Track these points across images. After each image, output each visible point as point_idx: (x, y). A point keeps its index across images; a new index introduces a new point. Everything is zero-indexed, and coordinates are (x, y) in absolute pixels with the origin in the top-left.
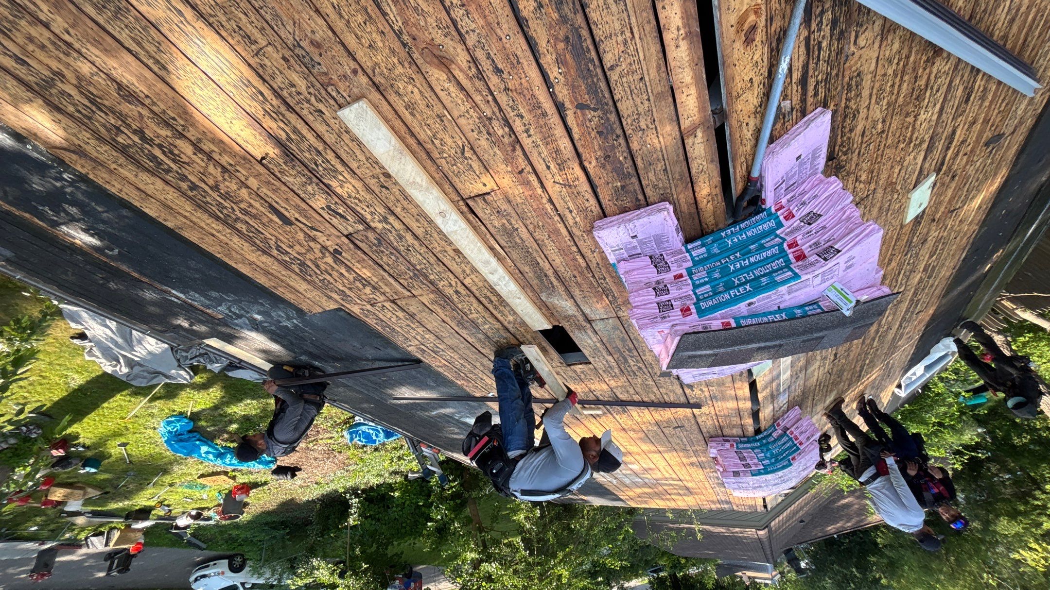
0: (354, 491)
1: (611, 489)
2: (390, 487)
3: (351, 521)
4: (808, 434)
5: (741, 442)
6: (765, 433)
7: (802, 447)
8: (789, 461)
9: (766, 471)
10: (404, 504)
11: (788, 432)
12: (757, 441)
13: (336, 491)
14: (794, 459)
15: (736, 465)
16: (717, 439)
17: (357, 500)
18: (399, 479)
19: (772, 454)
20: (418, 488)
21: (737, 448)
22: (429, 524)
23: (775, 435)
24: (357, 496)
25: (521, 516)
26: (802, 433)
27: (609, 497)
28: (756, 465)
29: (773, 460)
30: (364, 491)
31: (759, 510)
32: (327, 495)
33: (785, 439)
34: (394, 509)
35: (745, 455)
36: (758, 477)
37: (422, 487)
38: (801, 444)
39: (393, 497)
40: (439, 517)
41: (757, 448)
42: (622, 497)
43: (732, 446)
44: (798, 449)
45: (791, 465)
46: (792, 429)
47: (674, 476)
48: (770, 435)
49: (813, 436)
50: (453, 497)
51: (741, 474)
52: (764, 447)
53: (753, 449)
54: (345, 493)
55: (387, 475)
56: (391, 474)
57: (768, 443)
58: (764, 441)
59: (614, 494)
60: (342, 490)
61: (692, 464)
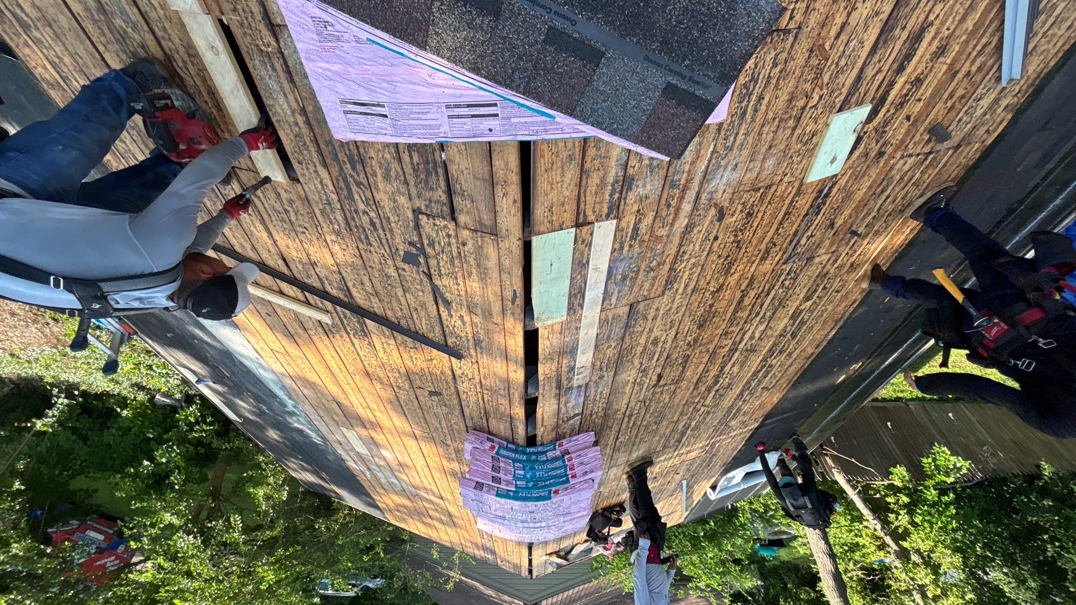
0: (69, 390)
1: (366, 485)
2: (123, 402)
3: (39, 425)
4: (587, 468)
5: (507, 448)
6: (540, 449)
7: (572, 481)
8: (550, 493)
9: (515, 497)
10: (130, 429)
11: (566, 457)
12: (524, 453)
13: (41, 378)
14: (556, 492)
15: (484, 475)
16: (481, 434)
17: (66, 401)
18: (141, 396)
19: (533, 476)
20: (161, 416)
21: (497, 453)
22: (146, 463)
23: (550, 455)
24: (70, 395)
25: (261, 492)
26: (582, 464)
27: (365, 498)
28: (508, 483)
29: (531, 484)
30: (84, 394)
31: (523, 574)
32: (26, 379)
33: (558, 464)
34: (113, 431)
35: (502, 464)
36: (503, 500)
37: (165, 418)
38: (574, 476)
39: (119, 415)
40: (164, 460)
41: (520, 461)
42: (379, 504)
43: (493, 447)
44: (567, 481)
45: (550, 498)
46: (573, 455)
47: (434, 488)
48: (545, 452)
49: (592, 472)
50: (199, 442)
51: (485, 489)
52: (530, 463)
53: (515, 461)
54: (52, 385)
55: (126, 384)
56: (132, 386)
57: (537, 461)
58: (534, 457)
59: (370, 496)
60: (50, 381)
61: (454, 474)
